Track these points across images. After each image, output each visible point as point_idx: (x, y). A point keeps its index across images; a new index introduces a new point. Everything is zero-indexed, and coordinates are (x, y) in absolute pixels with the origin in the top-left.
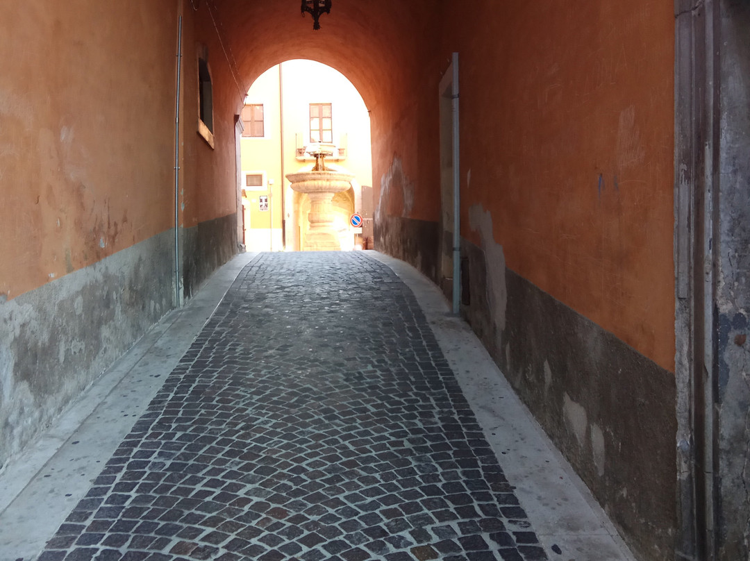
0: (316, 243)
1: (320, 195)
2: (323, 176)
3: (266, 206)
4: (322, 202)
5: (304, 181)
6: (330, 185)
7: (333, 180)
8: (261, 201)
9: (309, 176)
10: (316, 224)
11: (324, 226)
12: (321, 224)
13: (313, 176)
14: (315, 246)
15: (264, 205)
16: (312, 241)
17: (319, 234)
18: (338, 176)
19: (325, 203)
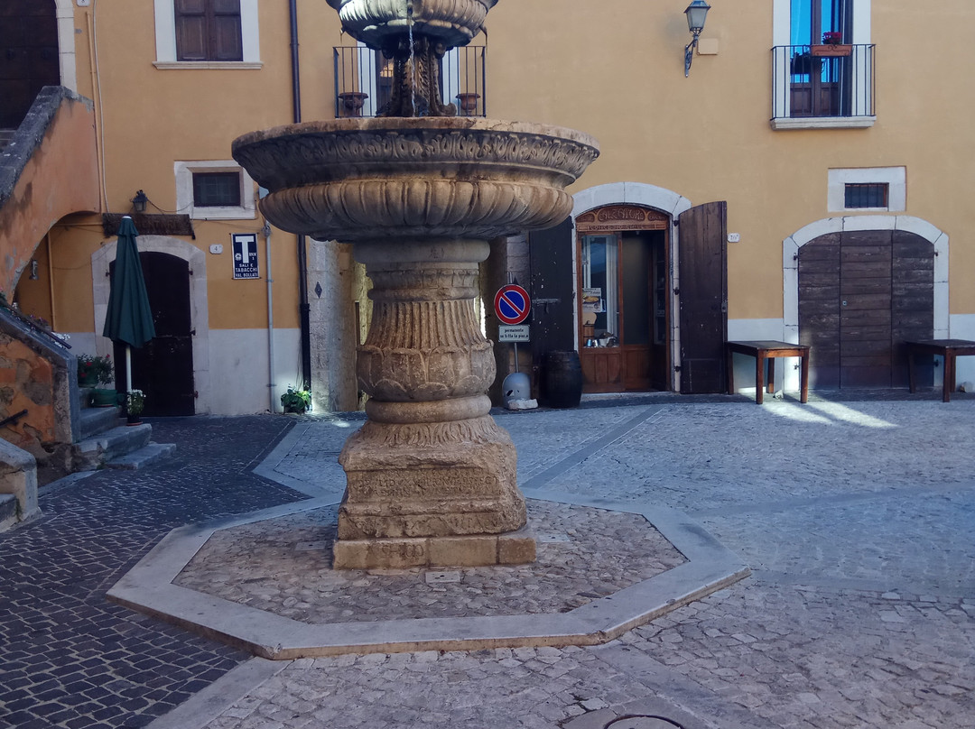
0: (397, 513)
1: (420, 254)
2: (436, 148)
3: (253, 261)
4: (431, 293)
5: (328, 176)
6: (476, 197)
7: (492, 170)
8: (238, 248)
9: (354, 149)
10: (398, 409)
11: (440, 419)
12: (424, 409)
13: (378, 149)
14: (394, 531)
15: (246, 260)
16: (377, 506)
17: (414, 466)
18: (523, 150)
19: (442, 295)
